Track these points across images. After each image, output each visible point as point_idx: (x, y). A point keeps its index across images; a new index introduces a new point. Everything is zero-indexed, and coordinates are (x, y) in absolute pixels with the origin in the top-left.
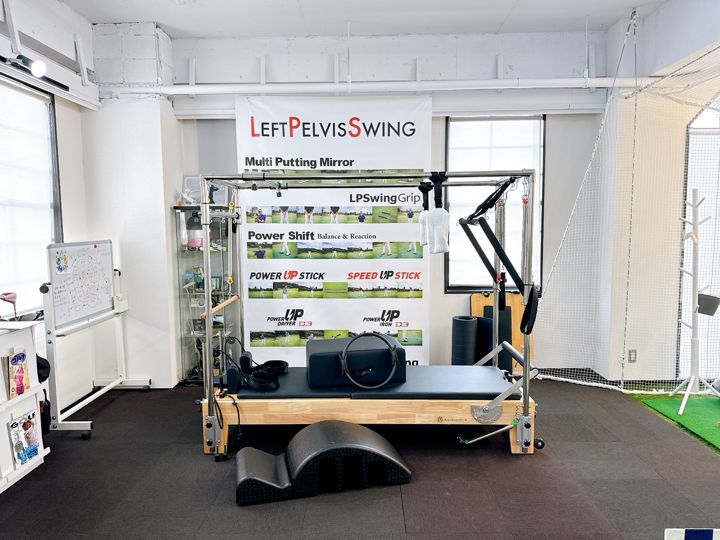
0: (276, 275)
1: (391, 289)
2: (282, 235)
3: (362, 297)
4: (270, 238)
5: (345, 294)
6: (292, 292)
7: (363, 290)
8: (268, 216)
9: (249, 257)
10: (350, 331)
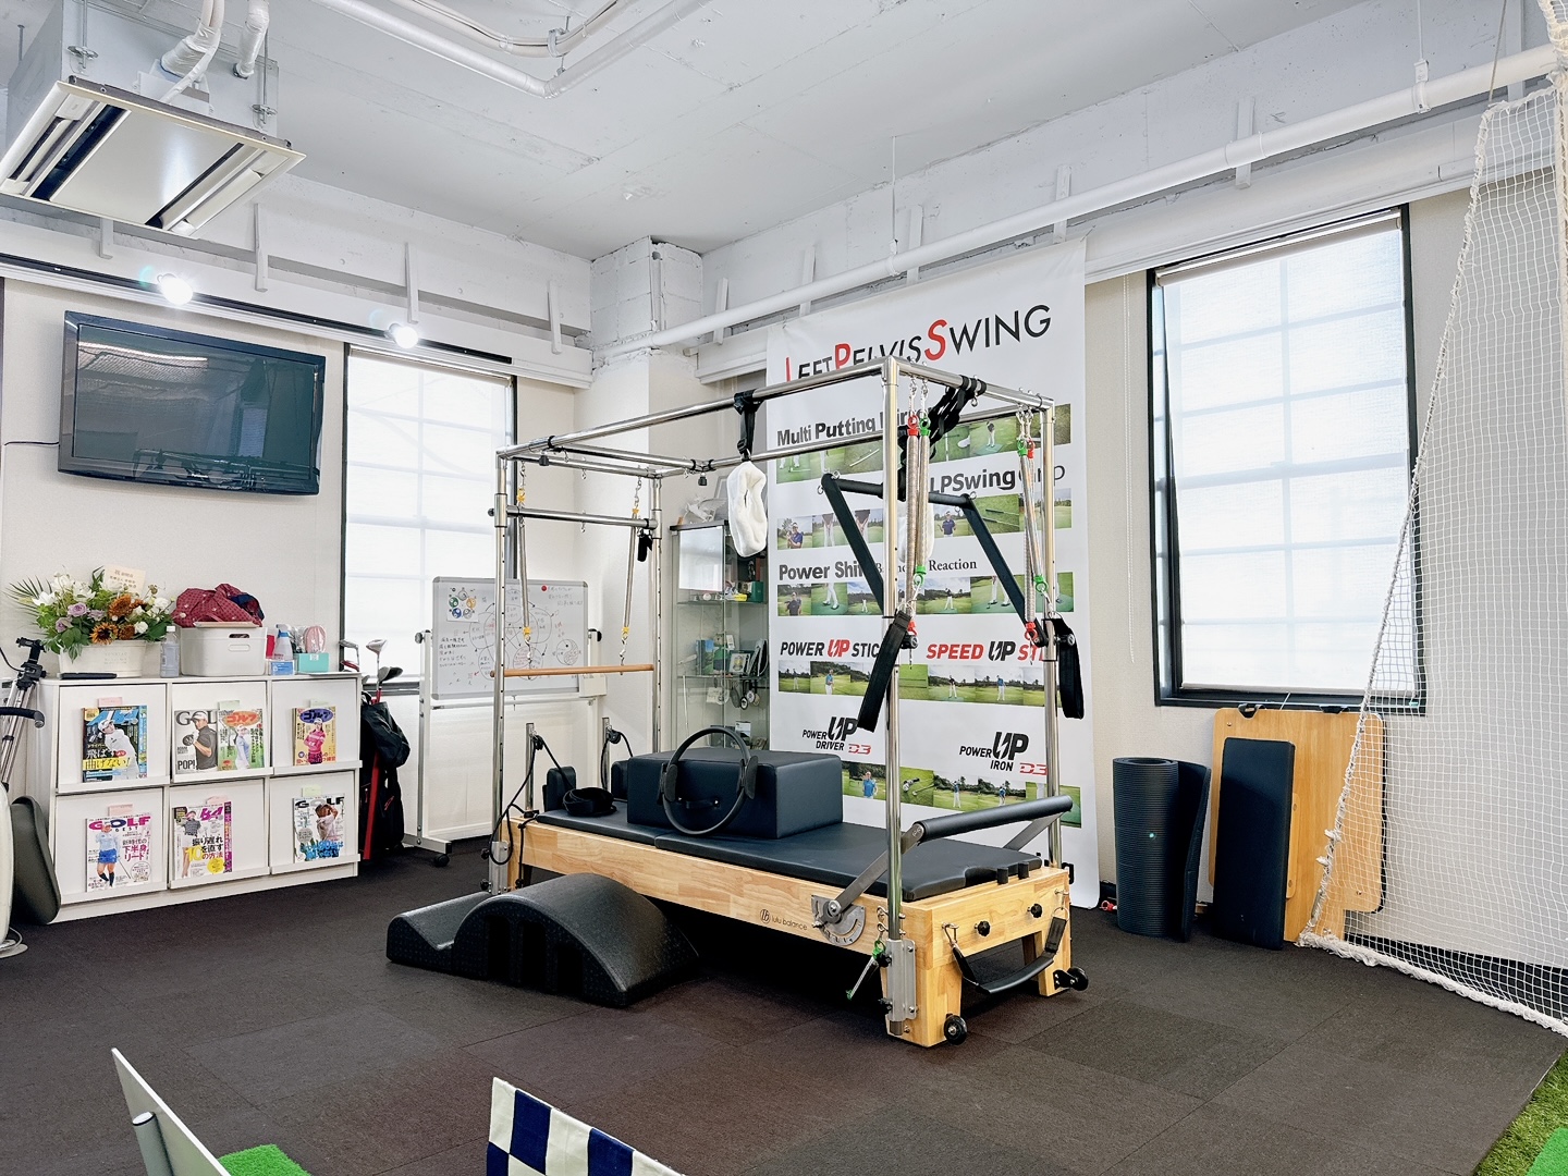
0: (815, 647)
1: (1011, 684)
2: (827, 569)
3: (955, 700)
4: (807, 577)
5: (923, 691)
6: (842, 682)
7: (956, 684)
8: (807, 534)
9: (780, 613)
10: (936, 774)
